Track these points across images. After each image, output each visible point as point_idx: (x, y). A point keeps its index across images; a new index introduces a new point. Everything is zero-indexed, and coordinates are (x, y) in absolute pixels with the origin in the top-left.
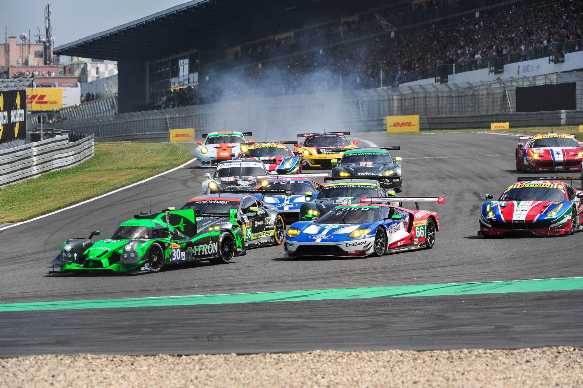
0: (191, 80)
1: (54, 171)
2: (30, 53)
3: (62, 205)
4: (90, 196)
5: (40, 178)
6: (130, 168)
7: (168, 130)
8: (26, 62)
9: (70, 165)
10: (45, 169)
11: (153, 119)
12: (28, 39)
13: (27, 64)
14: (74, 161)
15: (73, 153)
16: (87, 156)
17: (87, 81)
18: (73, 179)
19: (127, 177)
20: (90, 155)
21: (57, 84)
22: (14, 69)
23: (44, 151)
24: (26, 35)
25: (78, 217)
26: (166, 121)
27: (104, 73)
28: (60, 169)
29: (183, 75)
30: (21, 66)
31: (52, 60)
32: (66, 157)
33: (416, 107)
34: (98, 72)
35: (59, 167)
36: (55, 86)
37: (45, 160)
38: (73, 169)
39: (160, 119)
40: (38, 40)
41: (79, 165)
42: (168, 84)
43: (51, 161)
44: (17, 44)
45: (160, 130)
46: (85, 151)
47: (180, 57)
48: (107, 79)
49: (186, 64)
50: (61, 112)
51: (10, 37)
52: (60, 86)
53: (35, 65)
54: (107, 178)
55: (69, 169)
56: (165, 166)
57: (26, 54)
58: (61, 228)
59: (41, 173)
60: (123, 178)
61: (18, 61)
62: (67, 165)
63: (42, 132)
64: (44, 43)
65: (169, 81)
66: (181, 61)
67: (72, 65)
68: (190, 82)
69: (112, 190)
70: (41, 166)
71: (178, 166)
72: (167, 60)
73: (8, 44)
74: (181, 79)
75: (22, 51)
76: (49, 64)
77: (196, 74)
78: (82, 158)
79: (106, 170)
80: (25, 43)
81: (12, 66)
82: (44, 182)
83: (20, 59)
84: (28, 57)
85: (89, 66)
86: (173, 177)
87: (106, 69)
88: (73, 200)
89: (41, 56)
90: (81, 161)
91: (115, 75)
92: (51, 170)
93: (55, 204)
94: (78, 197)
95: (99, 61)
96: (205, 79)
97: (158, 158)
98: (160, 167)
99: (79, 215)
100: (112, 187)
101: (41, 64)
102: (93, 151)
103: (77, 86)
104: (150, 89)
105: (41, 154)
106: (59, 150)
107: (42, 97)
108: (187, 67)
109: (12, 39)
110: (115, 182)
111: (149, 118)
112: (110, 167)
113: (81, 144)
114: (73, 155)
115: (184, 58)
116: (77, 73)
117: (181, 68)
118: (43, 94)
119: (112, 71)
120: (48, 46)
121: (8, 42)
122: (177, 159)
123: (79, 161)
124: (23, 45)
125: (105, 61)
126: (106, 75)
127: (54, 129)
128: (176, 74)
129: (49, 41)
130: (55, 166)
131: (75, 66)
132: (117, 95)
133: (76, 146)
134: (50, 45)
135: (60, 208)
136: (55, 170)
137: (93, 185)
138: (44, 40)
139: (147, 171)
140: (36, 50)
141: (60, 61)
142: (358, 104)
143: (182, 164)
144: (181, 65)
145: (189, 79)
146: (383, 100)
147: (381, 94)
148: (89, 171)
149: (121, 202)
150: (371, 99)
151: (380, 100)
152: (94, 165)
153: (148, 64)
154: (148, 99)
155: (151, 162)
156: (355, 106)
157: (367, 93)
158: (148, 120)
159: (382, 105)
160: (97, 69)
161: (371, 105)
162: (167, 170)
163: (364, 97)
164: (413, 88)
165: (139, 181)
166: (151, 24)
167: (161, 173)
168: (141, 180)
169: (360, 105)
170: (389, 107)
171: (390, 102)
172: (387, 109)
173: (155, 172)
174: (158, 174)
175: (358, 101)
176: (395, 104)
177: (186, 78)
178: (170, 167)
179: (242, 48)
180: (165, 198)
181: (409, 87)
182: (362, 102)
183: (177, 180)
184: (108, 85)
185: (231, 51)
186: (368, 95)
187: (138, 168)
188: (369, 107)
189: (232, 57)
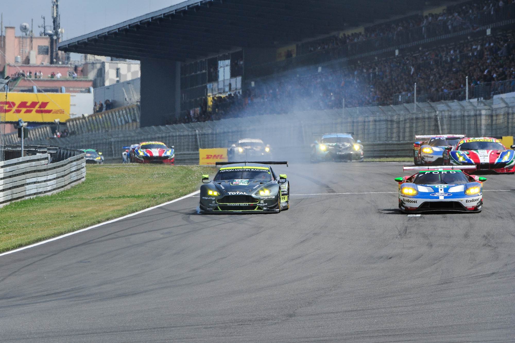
0: (233, 86)
1: (27, 198)
2: (32, 48)
3: (23, 242)
4: (63, 231)
5: (6, 207)
6: (124, 197)
7: (197, 149)
8: (27, 61)
9: (50, 191)
10: (15, 196)
11: (180, 136)
12: (30, 29)
13: (28, 63)
14: (55, 186)
15: (55, 176)
16: (75, 181)
17: (104, 85)
18: (47, 210)
19: (116, 208)
20: (80, 179)
21: (64, 89)
22: (11, 68)
23: (14, 173)
24: (28, 26)
25: (41, 257)
26: (196, 138)
27: (126, 75)
28: (35, 196)
29: (223, 79)
30: (20, 65)
31: (61, 57)
32: (45, 181)
34: (118, 74)
35: (35, 194)
36: (61, 92)
37: (15, 184)
38: (52, 196)
39: (189, 135)
40: (43, 31)
41: (62, 192)
42: (204, 92)
43: (23, 185)
44: (15, 37)
45: (188, 149)
46: (71, 174)
47: (219, 56)
48: (128, 83)
49: (227, 66)
50: (68, 124)
51: (6, 28)
52: (68, 91)
53: (38, 63)
54: (91, 208)
55: (48, 196)
56: (168, 195)
57: (27, 49)
58: (15, 272)
59: (10, 200)
60: (112, 209)
61: (16, 58)
62: (45, 192)
63: (23, 149)
64: (51, 36)
65: (206, 86)
66: (221, 61)
67: (86, 64)
68: (232, 89)
69: (92, 225)
70: (9, 192)
71: (185, 195)
72: (204, 60)
73: (4, 37)
74: (221, 86)
75: (21, 45)
76: (57, 63)
77: (239, 79)
78: (67, 182)
79: (93, 199)
80: (26, 34)
81: (9, 65)
82: (10, 212)
83: (19, 56)
84: (29, 53)
85: (107, 66)
86: (174, 209)
87: (129, 70)
88: (40, 237)
89: (47, 53)
90: (66, 187)
91: (138, 78)
92: (23, 197)
93: (15, 241)
94: (46, 233)
95: (119, 60)
96: (251, 84)
97: (164, 185)
98: (163, 196)
99: (42, 255)
100: (93, 221)
101: (46, 61)
102: (84, 175)
103: (89, 91)
104: (182, 98)
105: (10, 177)
106: (35, 171)
107: (44, 104)
108: (228, 69)
109: (9, 31)
110: (100, 213)
111: (174, 134)
112: (99, 195)
113: (66, 164)
114: (54, 179)
115: (224, 58)
116: (92, 75)
117: (221, 70)
118: (45, 101)
119: (136, 72)
120: (56, 40)
121: (4, 34)
122: (186, 187)
123: (62, 187)
124: (23, 37)
125: (128, 60)
126: (129, 78)
127: (39, 146)
128: (214, 78)
129: (56, 34)
130: (28, 193)
131: (90, 66)
132: (139, 103)
133: (59, 167)
134: (58, 38)
135: (21, 246)
136: (29, 197)
137: (71, 217)
138: (50, 32)
139: (144, 200)
140: (40, 45)
141: (71, 59)
142: (436, 120)
143: (190, 192)
144: (221, 67)
145: (230, 85)
146: (469, 116)
147: (466, 108)
148: (72, 200)
149: (100, 239)
150: (453, 115)
151: (464, 116)
152: (81, 192)
153: (179, 65)
154: (178, 110)
155: (152, 190)
156: (433, 123)
157: (448, 106)
158: (173, 136)
159: (467, 123)
160: (118, 70)
161: (453, 123)
162: (169, 200)
163: (444, 111)
164: (508, 101)
165: (130, 213)
166: (182, 14)
167: (160, 204)
168: (133, 212)
169: (439, 122)
170: (476, 124)
171: (477, 118)
172: (473, 127)
173: (153, 202)
174: (157, 205)
175: (436, 116)
176: (484, 121)
177: (227, 83)
178: (174, 196)
179: (297, 46)
180: (157, 235)
181: (502, 99)
182: (442, 119)
183: (178, 212)
184: (128, 91)
185: (283, 50)
186: (449, 109)
187: (134, 197)
188: (451, 125)
189: (284, 58)
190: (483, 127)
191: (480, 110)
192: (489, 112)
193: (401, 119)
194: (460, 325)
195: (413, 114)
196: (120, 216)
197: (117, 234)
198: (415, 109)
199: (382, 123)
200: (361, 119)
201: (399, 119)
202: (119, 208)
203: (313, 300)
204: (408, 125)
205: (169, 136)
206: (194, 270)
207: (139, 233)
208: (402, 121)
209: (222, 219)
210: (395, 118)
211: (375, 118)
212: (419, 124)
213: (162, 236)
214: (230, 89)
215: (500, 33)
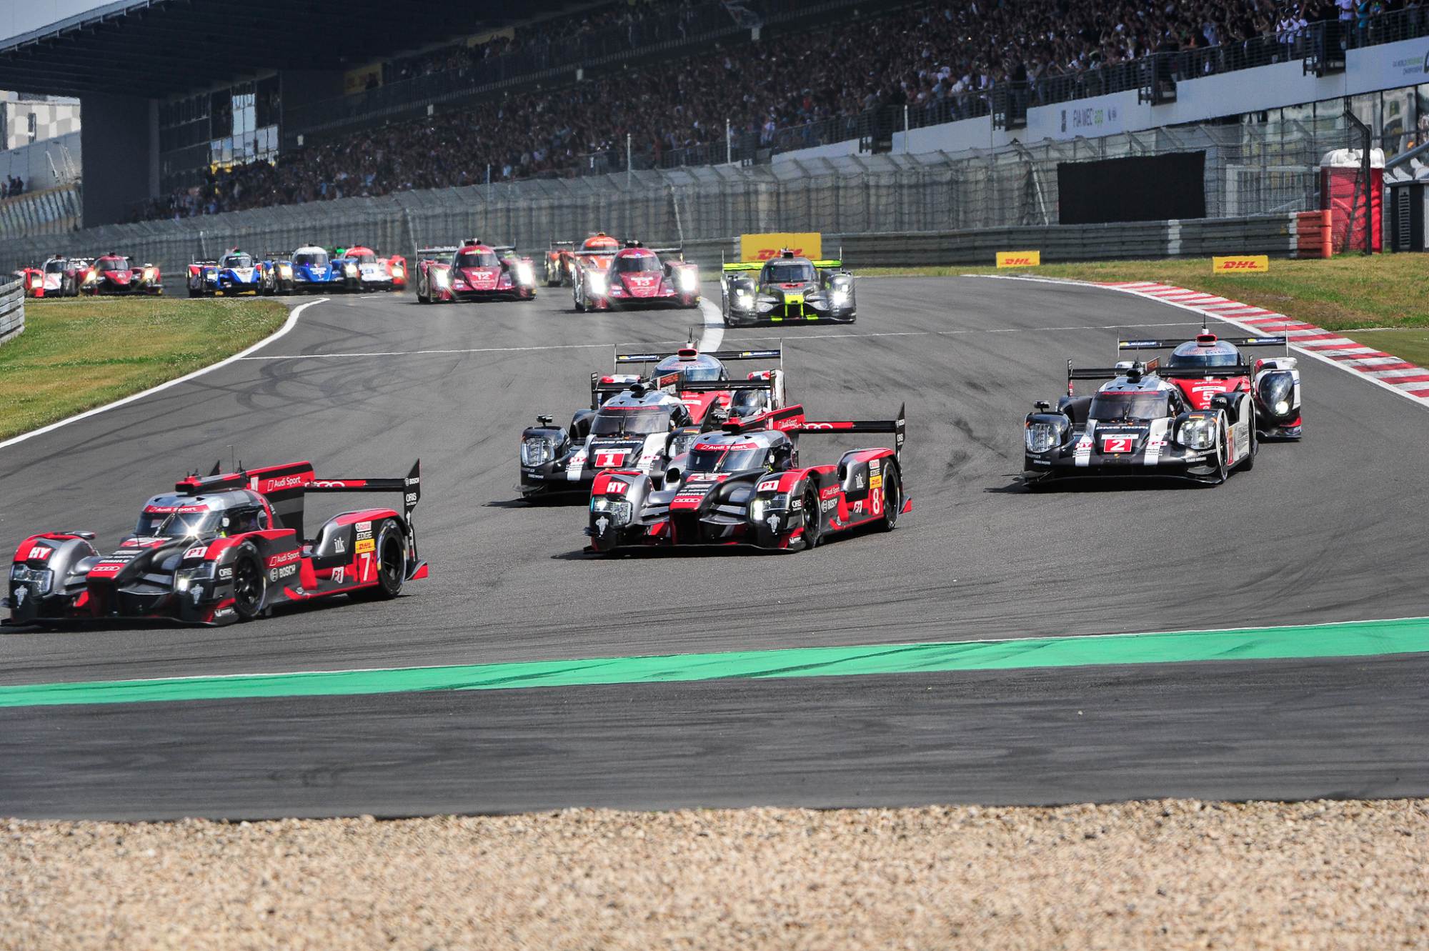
0: (262, 145)
4: (15, 429)
6: (111, 361)
11: (168, 242)
16: (7, 332)
17: (5, 147)
20: (16, 329)
26: (200, 246)
27: (47, 127)
29: (241, 131)
33: (813, 211)
34: (32, 126)
39: (186, 241)
42: (204, 156)
47: (233, 88)
48: (56, 141)
49: (249, 105)
54: (56, 384)
56: (198, 357)
60: (95, 385)
65: (208, 147)
66: (238, 97)
68: (260, 151)
71: (231, 355)
72: (203, 95)
74: (238, 144)
77: (274, 130)
79: (53, 366)
85: (11, 109)
86: (217, 383)
87: (53, 117)
91: (76, 133)
95: (33, 98)
96: (296, 140)
97: (180, 338)
98: (187, 358)
100: (67, 409)
102: (22, 320)
104: (161, 169)
108: (251, 112)
110: (77, 394)
111: (157, 239)
112: (64, 359)
115: (243, 91)
117: (237, 115)
119: (67, 122)
122: (228, 339)
125: (49, 98)
126: (53, 133)
128: (224, 128)
132: (80, 182)
137: (21, 402)
139: (153, 368)
142: (671, 204)
143: (238, 351)
144: (238, 108)
145: (256, 142)
146: (733, 195)
147: (727, 179)
148: (12, 369)
149: (89, 444)
150: (703, 192)
151: (724, 195)
152: (25, 353)
153: (155, 105)
154: (155, 192)
155: (163, 346)
156: (665, 209)
157: (694, 176)
158: (155, 243)
159: (730, 207)
160: (31, 117)
161: (703, 209)
162: (203, 366)
163: (686, 185)
164: (806, 165)
165: (133, 393)
168: (139, 390)
169: (676, 208)
170: (748, 211)
171: (749, 199)
172: (742, 216)
173: (173, 372)
174: (181, 376)
175: (671, 196)
176: (763, 204)
177: (250, 139)
178: (210, 358)
179: (385, 67)
180: (196, 434)
181: (796, 162)
182: (681, 200)
183: (228, 390)
184: (57, 157)
185: (359, 74)
186: (695, 181)
187: (132, 361)
188: (699, 212)
189: (363, 88)
190: (762, 216)
191: (756, 185)
192: (773, 187)
193: (602, 204)
194: (823, 596)
195: (624, 192)
196: (116, 400)
197: (118, 433)
198: (629, 183)
199: (565, 211)
200: (522, 203)
201: (599, 203)
202: (106, 383)
204: (614, 214)
205: (148, 244)
209: (316, 402)
210: (591, 201)
211: (551, 201)
212: (639, 212)
213: (207, 436)
214: (256, 151)
215: (778, 36)
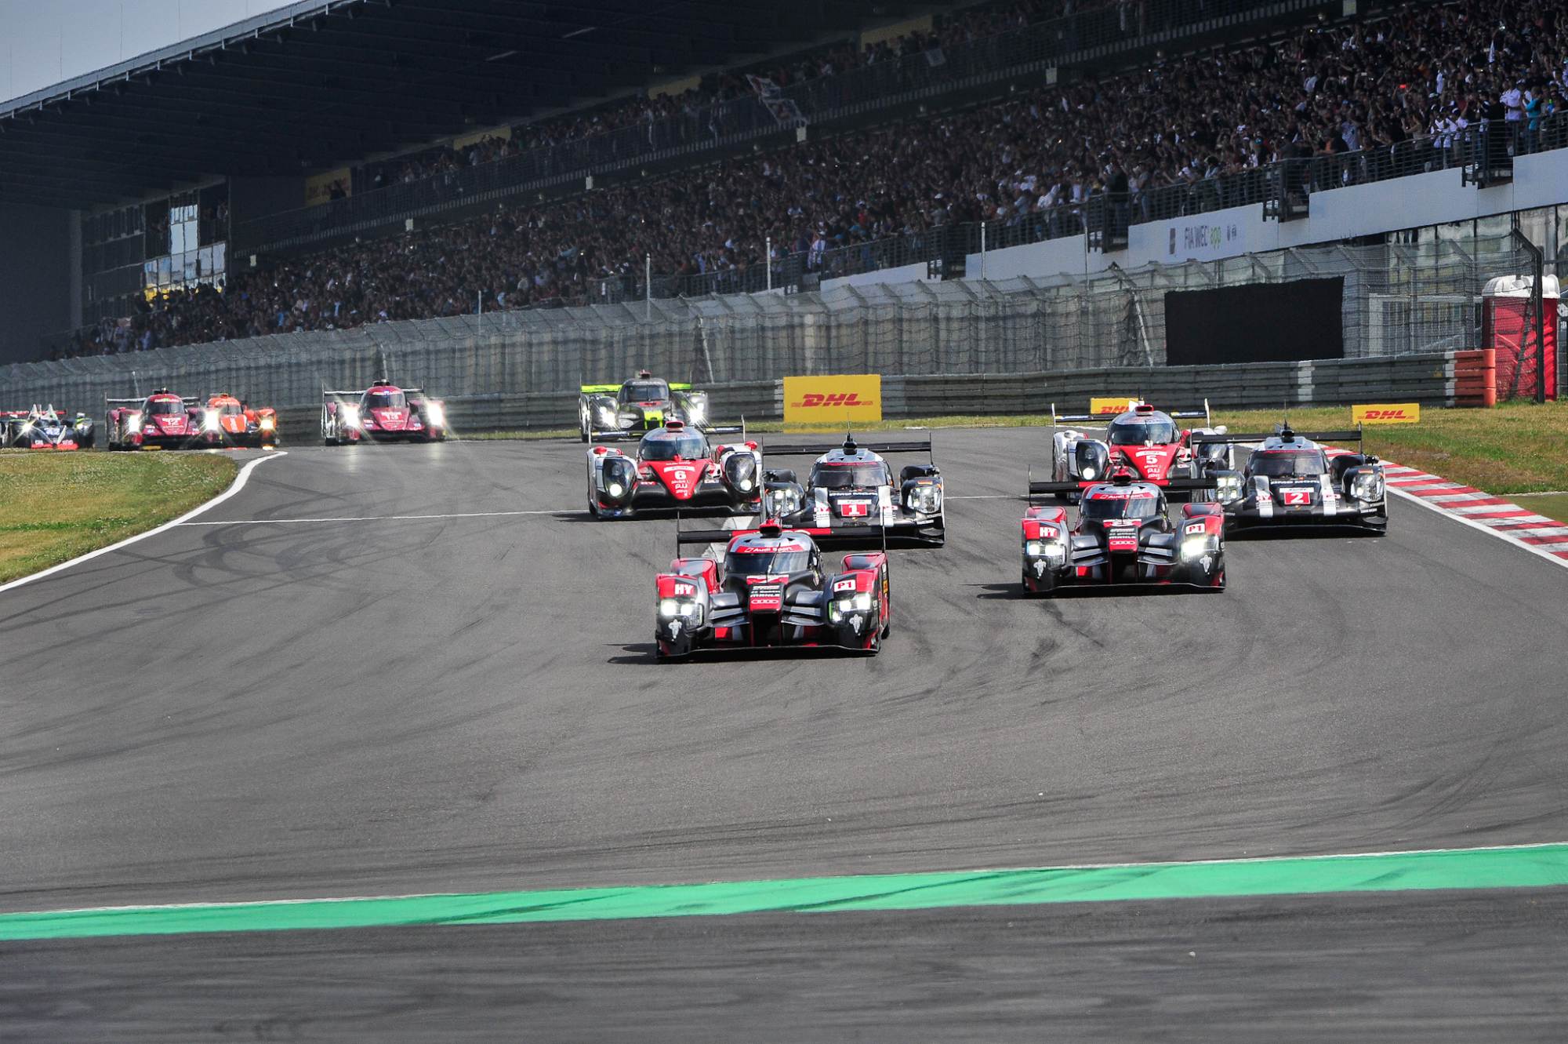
0: (206, 266)
6: (25, 527)
11: (93, 383)
19: (16, 554)
29: (181, 250)
33: (871, 349)
42: (138, 280)
47: (172, 197)
49: (191, 219)
56: (129, 521)
65: (141, 269)
66: (177, 209)
68: (204, 273)
71: (168, 520)
72: (136, 206)
74: (177, 264)
77: (220, 248)
86: (151, 553)
96: (247, 260)
97: (108, 499)
98: (117, 523)
104: (85, 294)
108: (193, 227)
111: (80, 381)
115: (184, 202)
117: (176, 230)
122: (165, 501)
128: (160, 246)
139: (75, 535)
142: (699, 339)
143: (177, 515)
144: (177, 222)
145: (198, 263)
146: (774, 328)
147: (766, 310)
150: (737, 325)
151: (763, 329)
153: (77, 217)
154: (77, 323)
155: (86, 509)
156: (691, 345)
157: (726, 306)
159: (770, 344)
161: (738, 344)
162: (135, 532)
163: (717, 317)
164: (863, 292)
166: (87, 100)
167: (116, 542)
169: (705, 344)
170: (792, 349)
171: (793, 333)
172: (784, 353)
173: (98, 540)
174: (109, 545)
175: (699, 329)
176: (810, 340)
177: (192, 258)
178: (143, 524)
180: (127, 614)
181: (850, 289)
182: (712, 334)
183: (164, 561)
185: (322, 181)
186: (728, 312)
187: (49, 527)
188: (733, 349)
189: (327, 199)
190: (809, 354)
191: (801, 316)
192: (822, 319)
193: (616, 339)
194: (881, 813)
195: (642, 325)
197: (33, 613)
198: (648, 314)
199: (571, 346)
200: (520, 337)
201: (612, 337)
202: (22, 552)
203: (528, 762)
204: (632, 351)
206: (234, 695)
207: (82, 612)
208: (618, 342)
209: (271, 576)
210: (603, 335)
211: (554, 334)
212: (659, 349)
213: (140, 617)
214: (199, 273)
215: (828, 137)
